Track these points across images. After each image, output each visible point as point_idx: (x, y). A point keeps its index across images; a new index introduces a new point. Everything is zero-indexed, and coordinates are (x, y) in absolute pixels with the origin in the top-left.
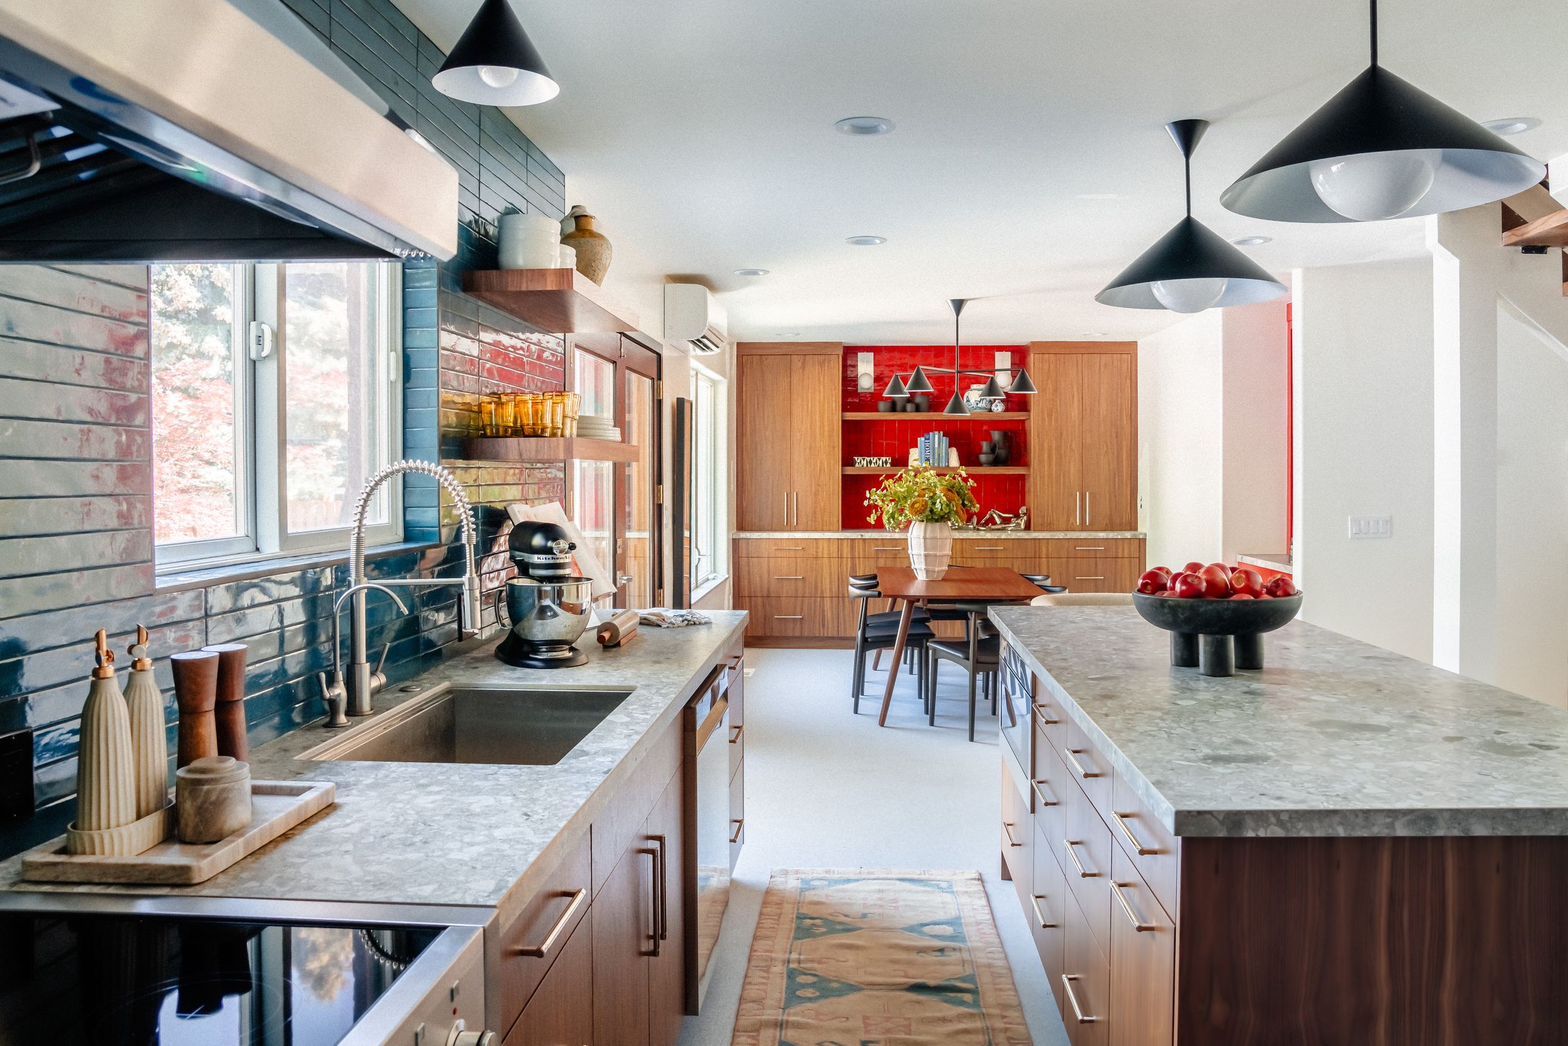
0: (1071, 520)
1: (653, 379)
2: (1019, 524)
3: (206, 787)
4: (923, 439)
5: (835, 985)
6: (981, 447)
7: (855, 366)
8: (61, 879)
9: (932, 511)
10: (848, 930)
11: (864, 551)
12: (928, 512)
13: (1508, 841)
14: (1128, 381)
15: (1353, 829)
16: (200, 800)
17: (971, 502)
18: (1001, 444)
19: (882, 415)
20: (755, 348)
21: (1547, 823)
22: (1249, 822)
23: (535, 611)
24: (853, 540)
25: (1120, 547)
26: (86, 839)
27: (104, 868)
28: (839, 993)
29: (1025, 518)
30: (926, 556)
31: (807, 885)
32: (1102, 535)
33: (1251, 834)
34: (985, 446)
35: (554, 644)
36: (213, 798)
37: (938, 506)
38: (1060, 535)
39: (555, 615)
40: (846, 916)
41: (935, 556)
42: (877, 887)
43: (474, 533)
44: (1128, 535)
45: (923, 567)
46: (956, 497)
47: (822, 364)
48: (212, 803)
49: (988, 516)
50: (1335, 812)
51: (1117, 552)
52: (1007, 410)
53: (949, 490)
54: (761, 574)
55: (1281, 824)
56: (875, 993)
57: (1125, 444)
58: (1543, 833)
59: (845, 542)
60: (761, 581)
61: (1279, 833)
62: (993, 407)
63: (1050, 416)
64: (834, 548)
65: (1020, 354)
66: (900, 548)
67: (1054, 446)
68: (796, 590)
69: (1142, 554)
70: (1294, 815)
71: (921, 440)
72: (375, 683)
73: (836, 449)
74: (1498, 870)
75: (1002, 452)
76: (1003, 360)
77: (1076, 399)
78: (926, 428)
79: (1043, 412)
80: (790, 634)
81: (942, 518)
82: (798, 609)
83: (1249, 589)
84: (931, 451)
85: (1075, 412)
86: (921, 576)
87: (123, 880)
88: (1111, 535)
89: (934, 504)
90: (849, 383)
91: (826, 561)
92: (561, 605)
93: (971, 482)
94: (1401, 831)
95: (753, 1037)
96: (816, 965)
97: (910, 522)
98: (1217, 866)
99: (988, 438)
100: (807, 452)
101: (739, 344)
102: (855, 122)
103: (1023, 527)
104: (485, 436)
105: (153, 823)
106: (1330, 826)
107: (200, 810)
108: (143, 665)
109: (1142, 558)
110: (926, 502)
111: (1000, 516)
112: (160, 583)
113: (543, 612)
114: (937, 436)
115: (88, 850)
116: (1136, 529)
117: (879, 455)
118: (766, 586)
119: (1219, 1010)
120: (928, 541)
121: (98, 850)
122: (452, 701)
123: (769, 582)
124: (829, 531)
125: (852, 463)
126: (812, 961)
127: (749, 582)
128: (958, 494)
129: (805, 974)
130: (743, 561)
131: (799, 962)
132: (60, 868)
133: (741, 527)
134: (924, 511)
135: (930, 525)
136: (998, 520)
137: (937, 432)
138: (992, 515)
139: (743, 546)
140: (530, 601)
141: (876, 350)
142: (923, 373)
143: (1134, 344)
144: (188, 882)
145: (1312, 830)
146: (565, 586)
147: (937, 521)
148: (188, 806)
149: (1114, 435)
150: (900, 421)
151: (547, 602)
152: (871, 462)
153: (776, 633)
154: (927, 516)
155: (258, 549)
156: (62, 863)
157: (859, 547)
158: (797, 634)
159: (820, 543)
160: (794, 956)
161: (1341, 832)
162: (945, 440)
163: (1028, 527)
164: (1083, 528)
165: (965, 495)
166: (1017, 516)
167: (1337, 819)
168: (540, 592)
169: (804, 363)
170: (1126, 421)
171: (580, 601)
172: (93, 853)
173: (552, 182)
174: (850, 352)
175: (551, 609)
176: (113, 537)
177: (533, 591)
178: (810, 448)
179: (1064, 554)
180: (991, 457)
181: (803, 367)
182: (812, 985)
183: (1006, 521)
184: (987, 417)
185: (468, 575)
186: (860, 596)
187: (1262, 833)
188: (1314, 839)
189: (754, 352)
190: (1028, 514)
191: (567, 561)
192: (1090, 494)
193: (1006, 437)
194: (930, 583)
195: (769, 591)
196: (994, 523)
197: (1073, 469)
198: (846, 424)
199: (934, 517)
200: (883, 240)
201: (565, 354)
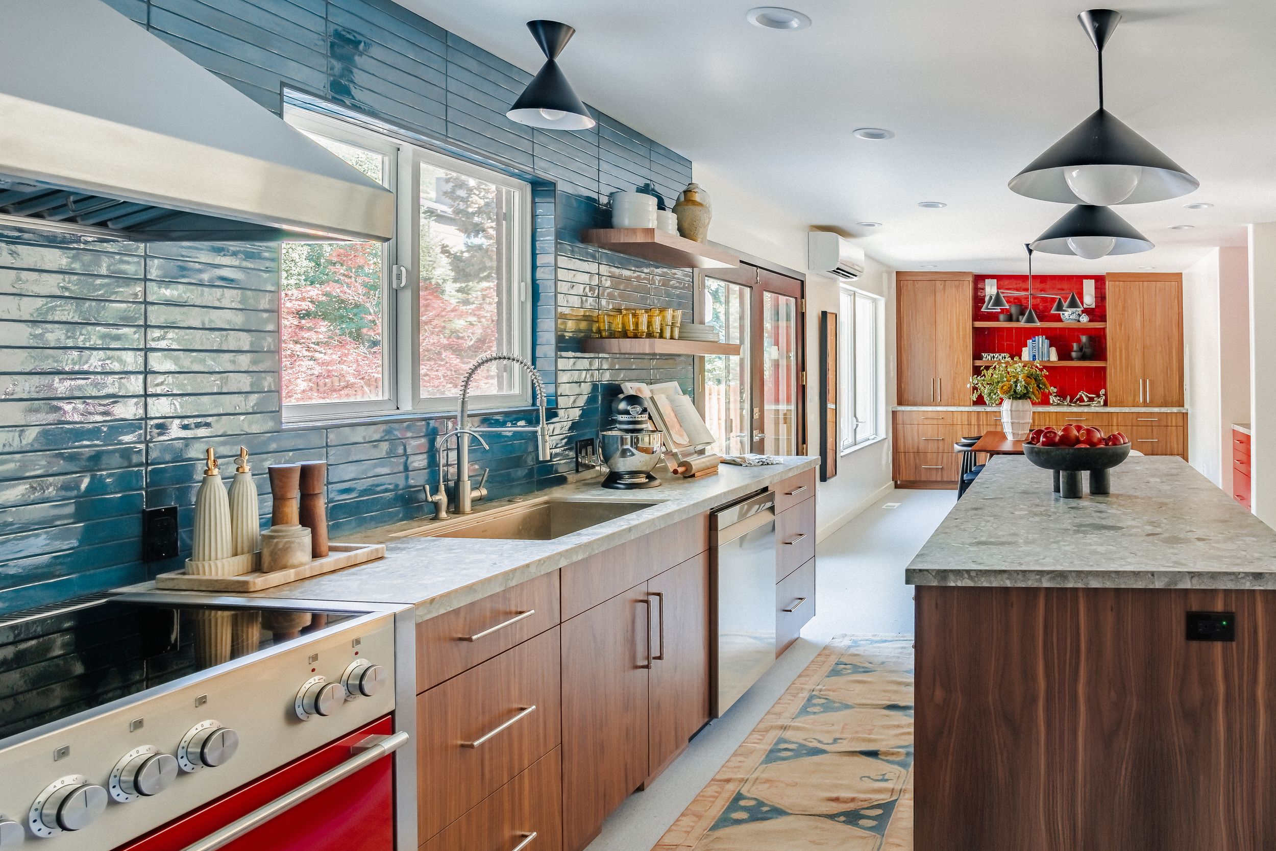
0: (1137, 399)
1: (796, 298)
2: (1099, 402)
3: (276, 540)
4: (1031, 341)
5: (836, 705)
6: (1073, 347)
7: (983, 289)
8: (176, 588)
9: (1015, 391)
10: (866, 671)
11: (987, 420)
12: (1012, 393)
13: (1118, 592)
14: (1176, 301)
15: (1016, 582)
16: (272, 548)
17: (1045, 385)
18: (1088, 345)
19: (1002, 324)
20: (911, 276)
21: (1136, 581)
22: (951, 576)
23: (619, 453)
24: (979, 412)
25: (1170, 419)
26: (194, 566)
27: (200, 582)
28: (837, 710)
29: (1104, 397)
30: (1012, 423)
31: (856, 643)
32: (1156, 410)
33: (952, 584)
34: (1075, 346)
35: (633, 474)
36: (280, 546)
37: (1019, 388)
38: (1126, 410)
39: (633, 455)
40: (870, 663)
41: (1019, 423)
42: (902, 645)
43: (545, 399)
44: (1175, 410)
45: (1011, 431)
46: (1033, 382)
47: (957, 287)
48: (279, 550)
49: (1078, 396)
50: (1004, 571)
51: (1167, 422)
52: (1090, 321)
53: (1029, 377)
54: (914, 436)
55: (971, 578)
56: (861, 710)
57: (1175, 345)
58: (1135, 586)
59: (973, 413)
60: (913, 439)
61: (969, 583)
62: (1081, 319)
63: (1121, 325)
64: (965, 417)
65: (1100, 280)
66: (997, 417)
67: (1123, 346)
68: (938, 448)
69: (1185, 423)
70: (979, 573)
71: (1029, 342)
72: (476, 494)
73: (968, 348)
74: (1112, 610)
75: (1088, 351)
76: (1089, 287)
77: (1139, 314)
78: (1033, 333)
79: (1115, 323)
80: (934, 479)
81: (1024, 396)
82: (940, 462)
83: (1089, 441)
84: (1037, 349)
85: (1138, 324)
86: (1010, 437)
87: (210, 589)
88: (1163, 410)
89: (1016, 386)
90: (978, 300)
91: (959, 427)
92: (637, 448)
93: (1045, 372)
94: (1046, 584)
95: (762, 735)
96: (831, 693)
97: (1002, 400)
98: (937, 604)
99: (1079, 341)
100: (948, 349)
101: (897, 273)
102: (865, 131)
103: (1102, 403)
104: (602, 337)
105: (243, 561)
106: (1002, 580)
107: (273, 554)
108: (244, 470)
109: (1185, 426)
110: (1011, 385)
111: (1087, 396)
112: (284, 427)
113: (624, 453)
114: (1040, 339)
115: (195, 572)
116: (1183, 406)
117: (1000, 352)
118: (916, 447)
119: (939, 694)
120: (1013, 413)
121: (201, 572)
122: (549, 509)
123: (919, 443)
124: (964, 406)
125: (980, 358)
126: (829, 690)
127: (904, 441)
128: (1035, 379)
129: (820, 698)
130: (900, 427)
131: (821, 690)
132: (175, 581)
133: (900, 403)
134: (1009, 391)
135: (1015, 402)
136: (1086, 399)
137: (1040, 336)
138: (1081, 396)
139: (900, 417)
140: (615, 446)
141: (999, 278)
142: (1002, 295)
143: (1179, 275)
144: (246, 590)
145: (990, 582)
146: (640, 436)
147: (1020, 398)
148: (266, 553)
149: (1166, 339)
150: (1017, 328)
151: (628, 446)
152: (994, 357)
153: (923, 479)
154: (1012, 395)
155: (398, 408)
156: (177, 579)
157: (983, 417)
158: (939, 479)
159: (955, 415)
160: (819, 687)
161: (1008, 584)
162: (1047, 342)
163: (1106, 404)
164: (1145, 404)
165: (1040, 380)
166: (1098, 396)
167: (1006, 576)
168: (622, 439)
169: (945, 286)
170: (1175, 328)
171: (651, 446)
172: (198, 574)
173: (679, 168)
174: (979, 279)
175: (630, 451)
176: (246, 397)
177: (617, 438)
178: (950, 347)
179: (1129, 423)
180: (1079, 354)
181: (944, 289)
182: (822, 705)
183: (1091, 399)
184: (1076, 325)
185: (541, 426)
186: (960, 451)
187: (959, 584)
188: (991, 588)
189: (909, 278)
190: (1106, 395)
191: (644, 419)
192: (1150, 380)
193: (1091, 339)
194: (1016, 442)
195: (918, 449)
196: (1083, 401)
197: (1138, 363)
198: (976, 330)
199: (1016, 396)
200: (944, 205)
201: (693, 282)
